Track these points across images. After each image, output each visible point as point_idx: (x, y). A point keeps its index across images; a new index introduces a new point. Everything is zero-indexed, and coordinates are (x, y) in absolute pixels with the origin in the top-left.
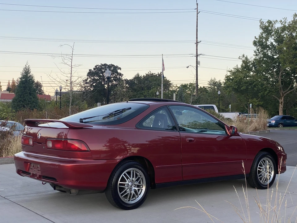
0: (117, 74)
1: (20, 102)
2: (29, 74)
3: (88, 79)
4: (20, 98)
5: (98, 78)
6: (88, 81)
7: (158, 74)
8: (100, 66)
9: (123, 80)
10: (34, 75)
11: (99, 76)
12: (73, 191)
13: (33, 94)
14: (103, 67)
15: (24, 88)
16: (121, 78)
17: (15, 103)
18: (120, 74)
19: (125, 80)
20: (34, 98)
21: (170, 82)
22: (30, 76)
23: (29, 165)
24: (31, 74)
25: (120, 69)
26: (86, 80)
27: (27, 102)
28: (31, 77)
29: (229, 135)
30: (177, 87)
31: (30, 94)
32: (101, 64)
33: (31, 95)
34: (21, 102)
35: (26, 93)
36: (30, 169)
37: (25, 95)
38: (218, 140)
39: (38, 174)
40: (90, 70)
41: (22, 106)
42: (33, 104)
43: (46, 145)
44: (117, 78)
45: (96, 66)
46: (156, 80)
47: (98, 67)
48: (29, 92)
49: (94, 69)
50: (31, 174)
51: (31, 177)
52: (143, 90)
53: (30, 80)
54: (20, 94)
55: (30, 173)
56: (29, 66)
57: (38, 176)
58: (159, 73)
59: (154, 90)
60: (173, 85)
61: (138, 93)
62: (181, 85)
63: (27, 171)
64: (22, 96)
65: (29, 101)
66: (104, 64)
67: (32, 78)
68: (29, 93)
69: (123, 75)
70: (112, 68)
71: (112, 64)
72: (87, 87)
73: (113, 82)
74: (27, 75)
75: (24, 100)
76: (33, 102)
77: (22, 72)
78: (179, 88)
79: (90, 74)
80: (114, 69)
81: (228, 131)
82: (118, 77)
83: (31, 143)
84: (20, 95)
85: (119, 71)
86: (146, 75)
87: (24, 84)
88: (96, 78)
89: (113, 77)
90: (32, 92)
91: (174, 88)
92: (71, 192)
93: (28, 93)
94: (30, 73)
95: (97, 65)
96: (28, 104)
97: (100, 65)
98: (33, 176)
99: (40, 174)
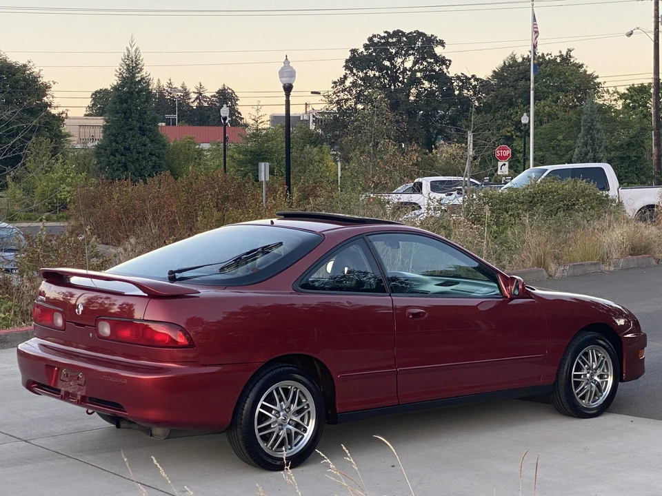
0: (432, 61)
1: (115, 156)
2: (139, 72)
3: (345, 77)
4: (114, 144)
5: (377, 74)
6: (348, 83)
7: (561, 56)
8: (384, 37)
9: (451, 79)
10: (151, 77)
11: (381, 68)
12: (158, 431)
13: (150, 130)
14: (390, 40)
15: (125, 113)
16: (445, 71)
17: (102, 159)
18: (443, 61)
19: (458, 78)
20: (152, 141)
21: (597, 80)
22: (143, 79)
23: (55, 373)
24: (143, 73)
25: (442, 43)
26: (343, 81)
27: (135, 156)
28: (145, 82)
29: (506, 297)
30: (618, 93)
31: (143, 132)
32: (386, 32)
33: (144, 135)
34: (118, 156)
35: (131, 129)
36: (59, 382)
37: (127, 135)
38: (481, 308)
39: (79, 393)
40: (353, 51)
41: (121, 165)
42: (151, 160)
43: (97, 331)
44: (434, 71)
45: (370, 39)
46: (550, 75)
47: (376, 40)
48: (138, 125)
49: (367, 47)
50: (62, 393)
51: (62, 398)
52: (511, 105)
53: (141, 91)
54: (114, 131)
55: (60, 391)
56: (137, 49)
57: (79, 398)
58: (564, 53)
59: (544, 107)
60: (605, 89)
61: (498, 115)
62: (628, 87)
63: (52, 385)
64: (120, 138)
65: (139, 153)
66: (394, 32)
67: (148, 85)
68: (140, 128)
69: (450, 61)
70: (419, 44)
71: (417, 32)
72: (347, 100)
73: (423, 84)
74: (133, 76)
75: (125, 148)
76: (150, 154)
77: (120, 70)
78: (622, 96)
79: (355, 61)
80: (424, 45)
81: (505, 287)
82: (437, 69)
83: (59, 322)
84: (114, 135)
85: (438, 50)
86: (524, 59)
87: (127, 103)
88: (371, 73)
89: (420, 71)
90: (148, 126)
91: (606, 96)
92: (153, 433)
93: (136, 129)
94: (141, 69)
95: (374, 36)
96: (137, 159)
97: (383, 35)
98: (67, 397)
99: (84, 394)
